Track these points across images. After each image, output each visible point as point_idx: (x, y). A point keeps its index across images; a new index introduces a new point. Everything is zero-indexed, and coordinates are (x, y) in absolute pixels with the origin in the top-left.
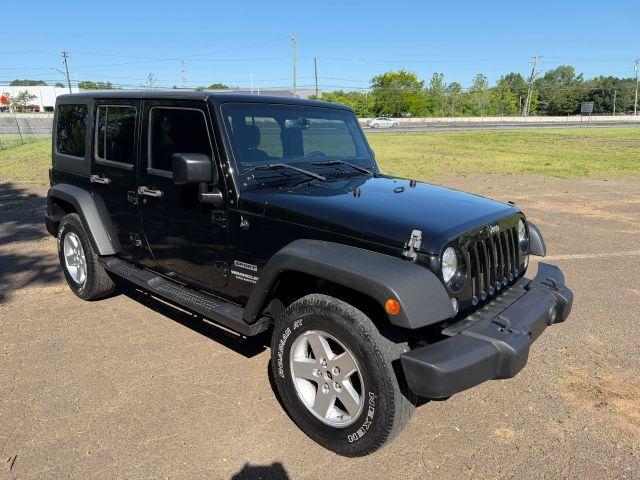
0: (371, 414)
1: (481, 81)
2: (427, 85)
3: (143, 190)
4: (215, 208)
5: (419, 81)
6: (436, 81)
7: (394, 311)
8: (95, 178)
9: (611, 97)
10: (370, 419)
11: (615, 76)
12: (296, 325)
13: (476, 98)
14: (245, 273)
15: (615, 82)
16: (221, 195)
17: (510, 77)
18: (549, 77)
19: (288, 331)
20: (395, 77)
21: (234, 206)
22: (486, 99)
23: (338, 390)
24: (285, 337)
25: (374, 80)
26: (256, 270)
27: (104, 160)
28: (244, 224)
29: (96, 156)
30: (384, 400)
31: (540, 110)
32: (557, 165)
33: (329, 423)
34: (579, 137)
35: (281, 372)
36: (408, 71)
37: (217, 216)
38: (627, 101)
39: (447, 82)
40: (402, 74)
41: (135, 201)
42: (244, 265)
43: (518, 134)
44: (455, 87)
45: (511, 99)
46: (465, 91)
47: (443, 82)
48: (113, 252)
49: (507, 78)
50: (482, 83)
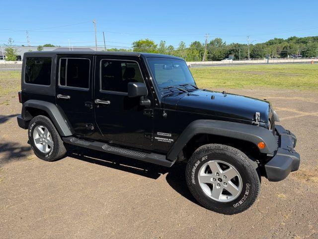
0: (247, 193)
1: (182, 45)
2: (158, 47)
3: (98, 101)
4: (145, 108)
5: (155, 44)
6: (162, 45)
7: (262, 147)
8: (59, 96)
9: (238, 53)
10: (246, 195)
11: (239, 43)
12: (203, 159)
13: (181, 53)
14: (164, 138)
15: (239, 46)
16: (149, 101)
17: (195, 43)
18: (212, 43)
19: (199, 162)
20: (144, 42)
21: (158, 106)
22: (185, 54)
23: (226, 186)
24: (196, 165)
25: (134, 44)
26: (170, 136)
27: (65, 86)
28: (165, 114)
29: (59, 84)
30: (254, 186)
31: (209, 59)
32: (228, 83)
33: (221, 201)
34: (231, 70)
35: (193, 181)
36: (150, 39)
37: (147, 112)
38: (245, 54)
39: (167, 45)
40: (147, 41)
41: (91, 107)
42: (163, 134)
43: (204, 70)
44: (171, 48)
45: (197, 54)
46: (176, 50)
47: (165, 45)
48: (71, 134)
49: (194, 43)
50: (183, 45)
